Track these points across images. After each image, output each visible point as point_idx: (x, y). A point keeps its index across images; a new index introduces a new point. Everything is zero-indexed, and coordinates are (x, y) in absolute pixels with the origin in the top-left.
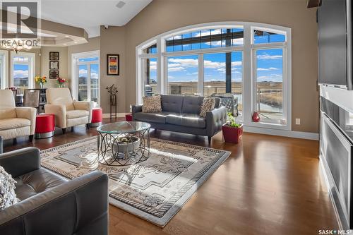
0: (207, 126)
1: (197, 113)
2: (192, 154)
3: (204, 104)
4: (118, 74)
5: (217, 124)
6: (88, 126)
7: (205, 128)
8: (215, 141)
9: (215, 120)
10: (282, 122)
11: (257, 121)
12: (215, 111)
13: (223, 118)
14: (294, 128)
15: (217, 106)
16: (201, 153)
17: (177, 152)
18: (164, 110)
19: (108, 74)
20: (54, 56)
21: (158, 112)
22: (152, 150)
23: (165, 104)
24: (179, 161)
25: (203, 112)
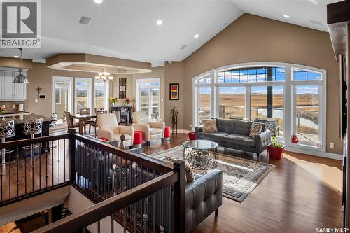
0: (256, 146)
1: (247, 135)
2: (247, 165)
3: (252, 128)
4: (178, 99)
5: (263, 144)
6: (163, 140)
7: (255, 147)
8: (262, 157)
9: (262, 141)
10: (318, 145)
11: (296, 142)
12: (262, 135)
13: (268, 139)
14: (328, 150)
15: (263, 131)
16: (253, 165)
17: (236, 163)
18: (219, 130)
19: (170, 99)
20: (123, 81)
21: (215, 132)
22: (219, 161)
23: (220, 126)
24: (239, 170)
25: (252, 134)
